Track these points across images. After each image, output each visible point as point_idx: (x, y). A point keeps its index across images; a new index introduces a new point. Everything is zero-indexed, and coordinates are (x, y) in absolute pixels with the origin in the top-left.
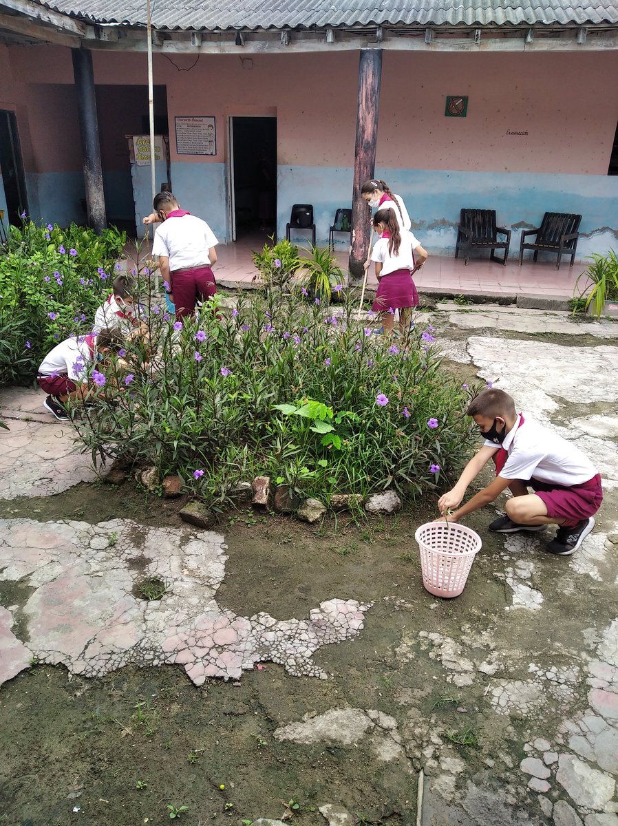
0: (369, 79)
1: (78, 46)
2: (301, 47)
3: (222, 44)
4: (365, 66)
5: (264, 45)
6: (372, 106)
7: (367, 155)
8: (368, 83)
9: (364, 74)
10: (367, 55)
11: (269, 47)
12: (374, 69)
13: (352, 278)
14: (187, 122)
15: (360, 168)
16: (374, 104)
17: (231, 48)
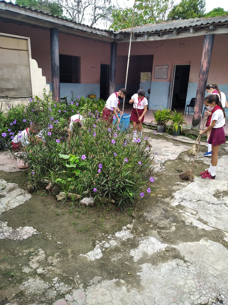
0: (207, 46)
1: (112, 41)
2: (182, 36)
3: (155, 37)
4: (206, 41)
5: (169, 36)
6: (207, 57)
7: (203, 76)
8: (206, 47)
9: (205, 44)
10: (207, 36)
11: (171, 37)
12: (209, 42)
13: (192, 126)
14: (159, 67)
15: (200, 81)
16: (208, 56)
17: (158, 38)
